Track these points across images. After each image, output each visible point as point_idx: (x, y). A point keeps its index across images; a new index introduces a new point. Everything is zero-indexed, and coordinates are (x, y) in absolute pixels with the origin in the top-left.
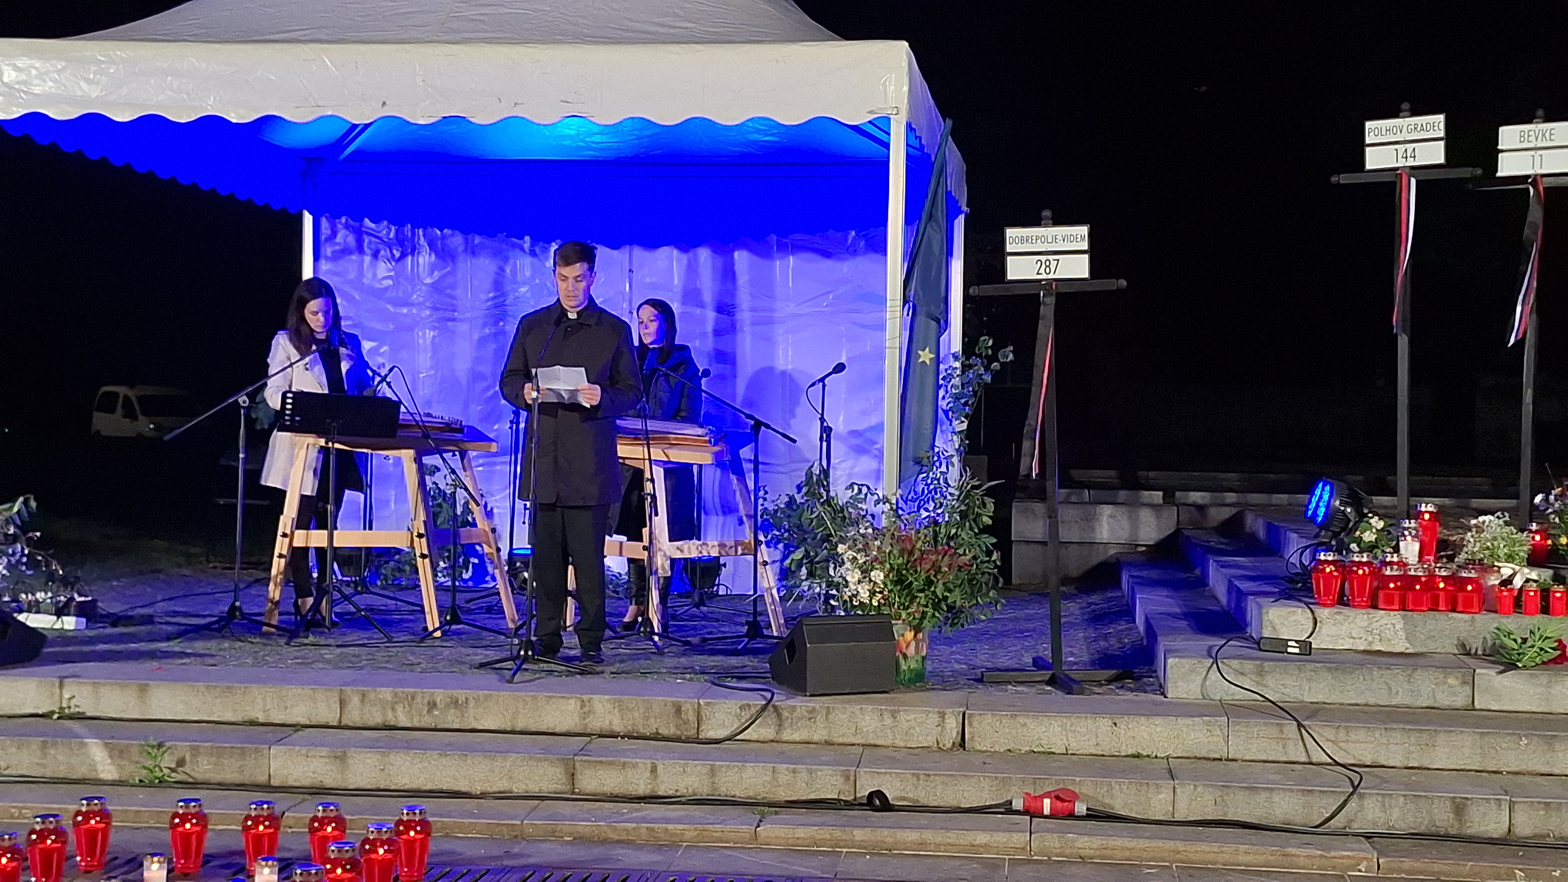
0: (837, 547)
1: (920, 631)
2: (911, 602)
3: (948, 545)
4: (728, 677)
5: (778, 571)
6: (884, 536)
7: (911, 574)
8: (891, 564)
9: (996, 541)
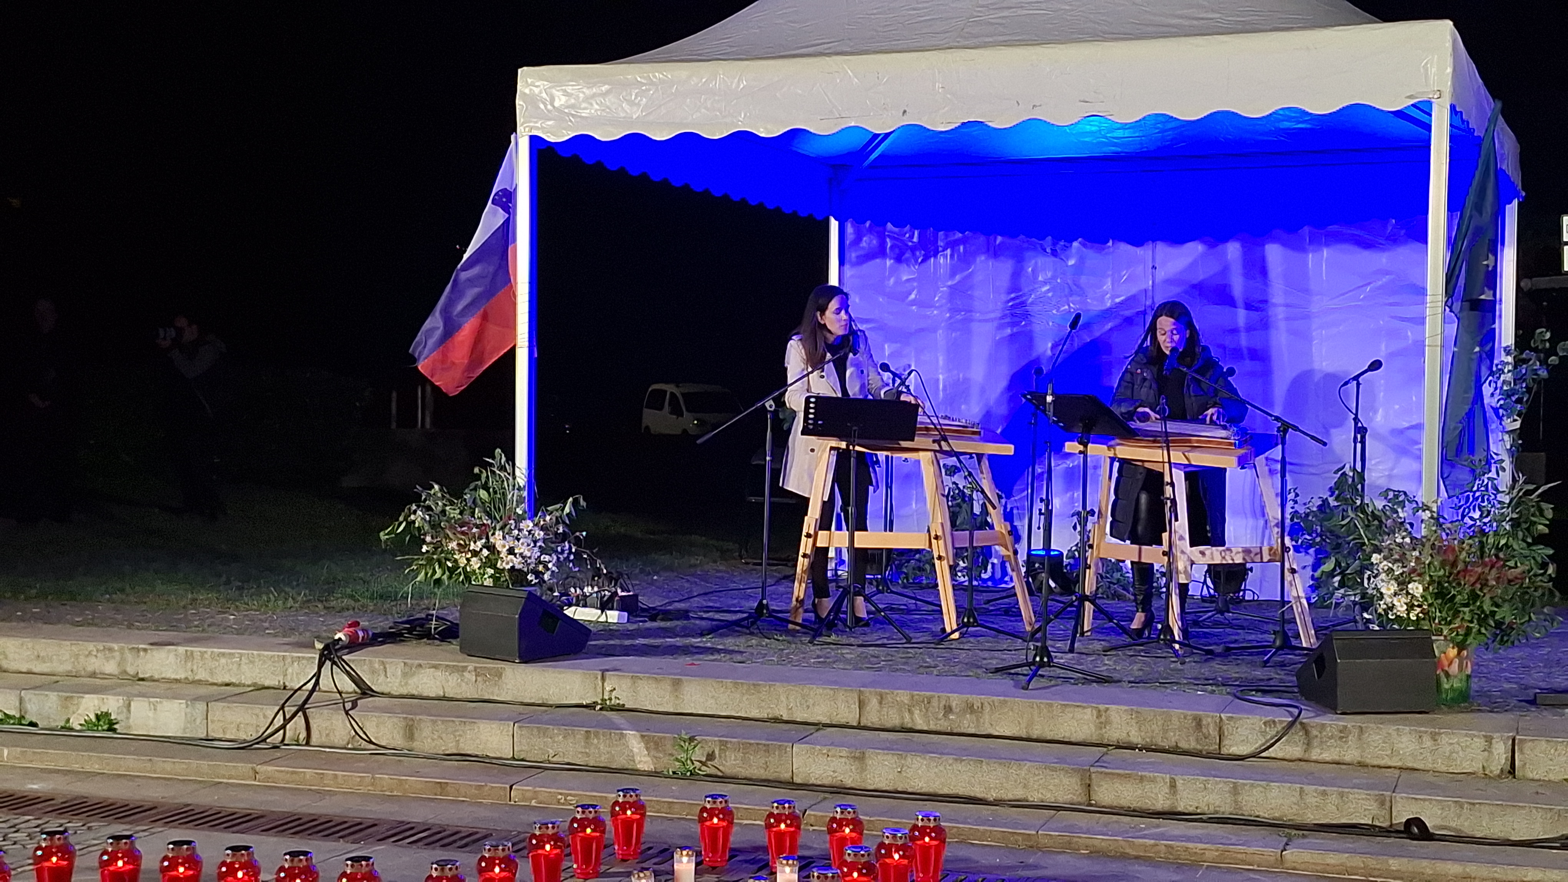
0: (1371, 557)
1: (1463, 649)
2: (1454, 617)
3: (1497, 556)
4: (1250, 690)
5: (1306, 578)
6: (1424, 546)
7: (1454, 587)
8: (1430, 576)
9: (1551, 552)
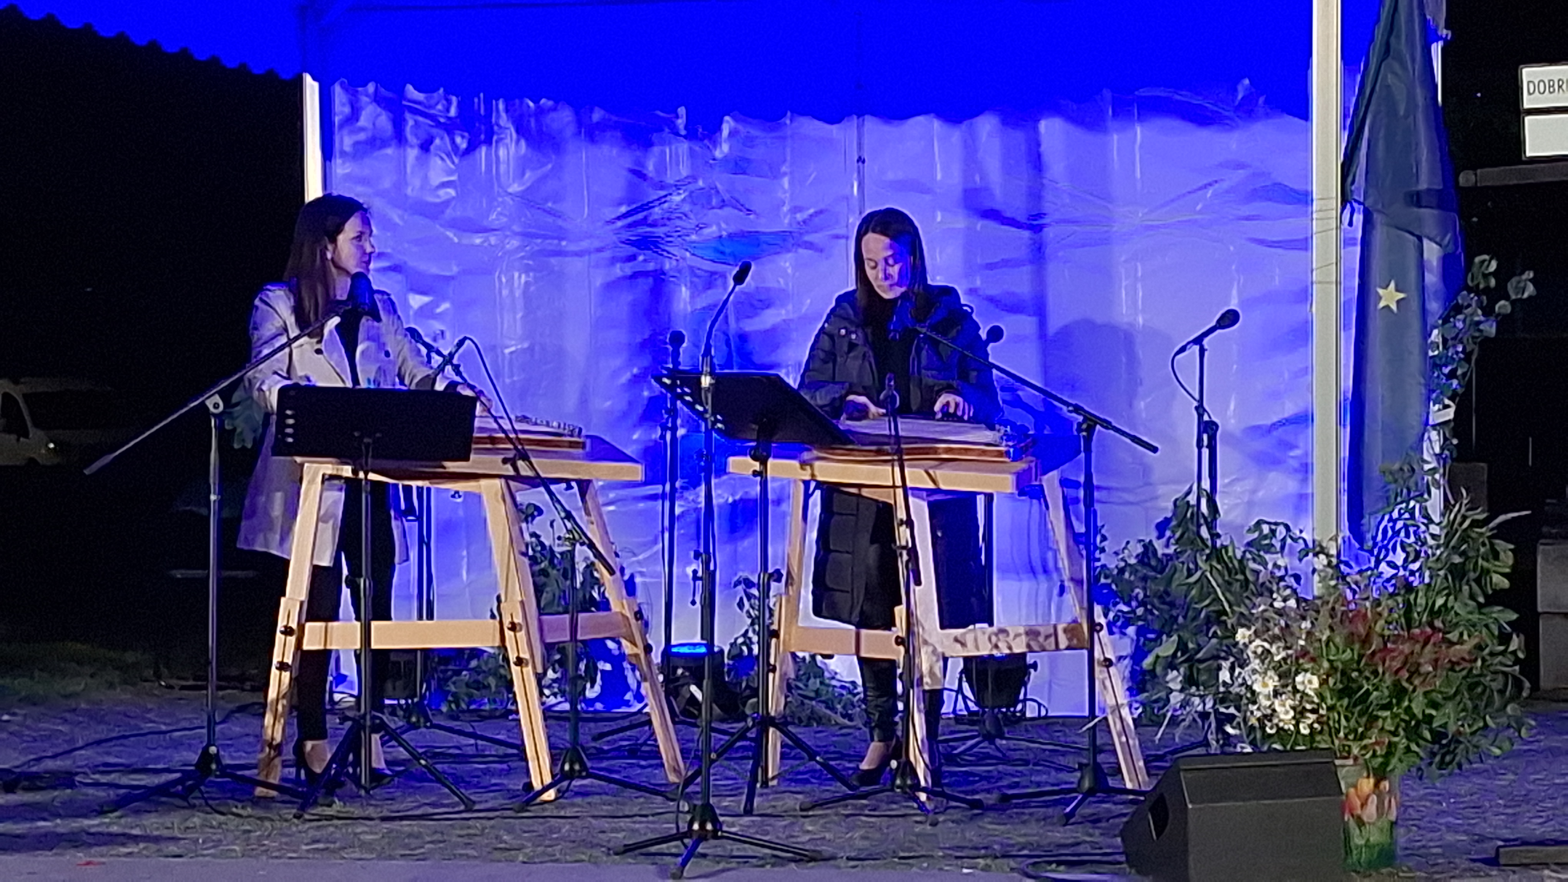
0: (1234, 632)
1: (1384, 778)
2: (1368, 728)
3: (1431, 625)
4: (1050, 863)
5: (1127, 674)
6: (1318, 612)
7: (1367, 679)
8: (1329, 660)
9: (1514, 616)
